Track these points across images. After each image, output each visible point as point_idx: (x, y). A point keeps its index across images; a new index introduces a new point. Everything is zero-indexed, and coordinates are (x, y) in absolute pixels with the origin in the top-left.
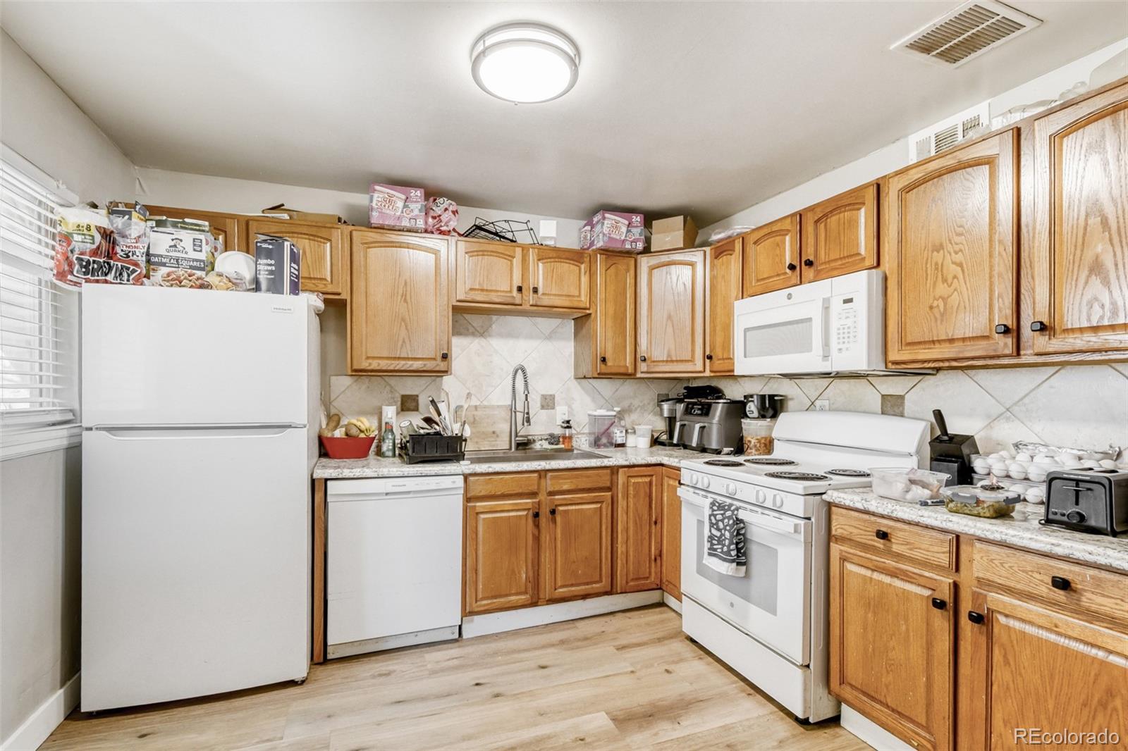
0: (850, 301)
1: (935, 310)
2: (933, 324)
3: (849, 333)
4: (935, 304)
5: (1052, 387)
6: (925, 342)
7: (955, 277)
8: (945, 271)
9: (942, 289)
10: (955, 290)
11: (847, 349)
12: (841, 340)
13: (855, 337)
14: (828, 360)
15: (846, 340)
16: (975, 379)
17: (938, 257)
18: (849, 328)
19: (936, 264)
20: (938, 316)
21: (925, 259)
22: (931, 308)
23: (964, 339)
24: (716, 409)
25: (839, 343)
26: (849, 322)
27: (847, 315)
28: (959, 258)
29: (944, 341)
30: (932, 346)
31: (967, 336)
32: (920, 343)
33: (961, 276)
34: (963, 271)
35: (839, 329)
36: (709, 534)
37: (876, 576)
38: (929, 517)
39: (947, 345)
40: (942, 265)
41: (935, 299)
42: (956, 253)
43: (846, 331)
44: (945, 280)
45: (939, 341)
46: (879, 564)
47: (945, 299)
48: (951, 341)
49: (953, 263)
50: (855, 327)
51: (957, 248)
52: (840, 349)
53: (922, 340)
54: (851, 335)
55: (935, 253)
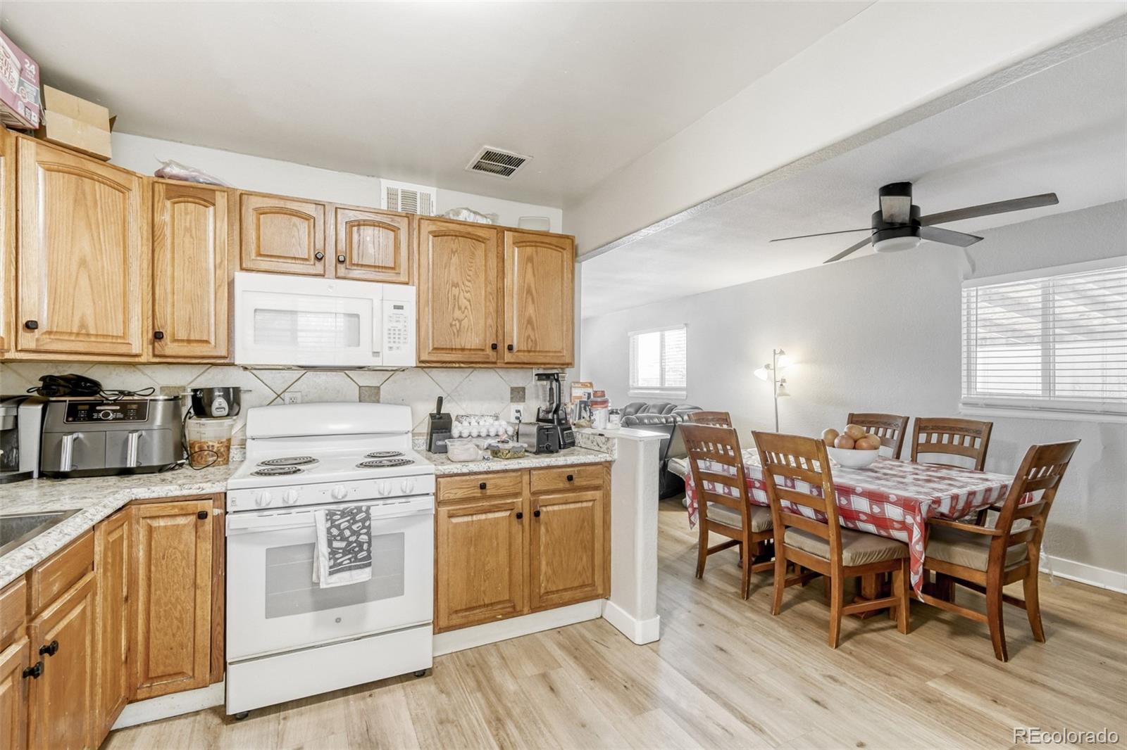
0: (401, 308)
1: (454, 328)
2: (453, 337)
3: (399, 334)
4: (454, 323)
5: (470, 380)
6: (446, 349)
7: (466, 308)
8: (460, 303)
9: (457, 314)
10: (466, 316)
11: (398, 348)
12: (392, 340)
13: (405, 338)
14: (379, 356)
15: (397, 340)
16: (430, 374)
17: (455, 291)
18: (399, 330)
19: (454, 296)
20: (455, 331)
21: (447, 290)
22: (451, 325)
23: (470, 350)
24: (155, 408)
25: (390, 342)
26: (400, 326)
27: (398, 319)
28: (468, 295)
29: (459, 349)
30: (450, 352)
31: (472, 348)
32: (443, 349)
33: (469, 307)
34: (470, 305)
35: (389, 330)
36: (330, 550)
37: (475, 518)
38: (509, 464)
39: (460, 352)
40: (458, 298)
41: (454, 320)
42: (467, 292)
43: (397, 332)
44: (460, 308)
45: (455, 349)
46: (479, 508)
47: (460, 322)
48: (463, 349)
49: (465, 298)
50: (405, 330)
51: (467, 289)
52: (391, 348)
53: (445, 347)
54: (402, 337)
55: (454, 288)
